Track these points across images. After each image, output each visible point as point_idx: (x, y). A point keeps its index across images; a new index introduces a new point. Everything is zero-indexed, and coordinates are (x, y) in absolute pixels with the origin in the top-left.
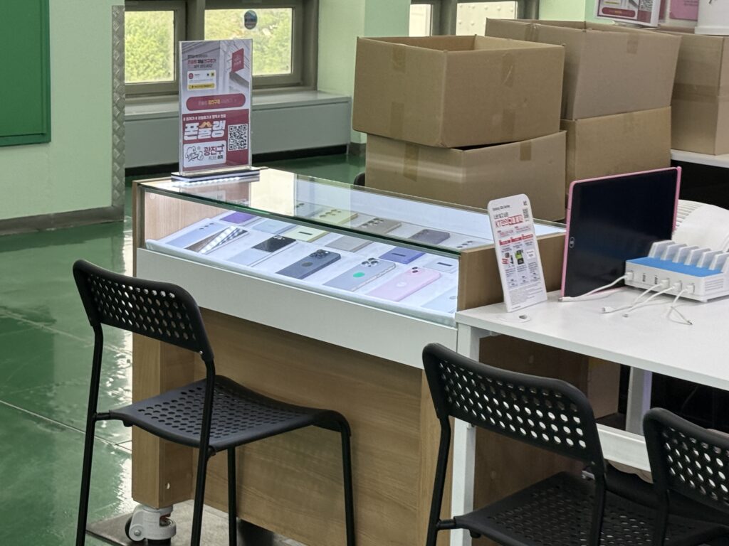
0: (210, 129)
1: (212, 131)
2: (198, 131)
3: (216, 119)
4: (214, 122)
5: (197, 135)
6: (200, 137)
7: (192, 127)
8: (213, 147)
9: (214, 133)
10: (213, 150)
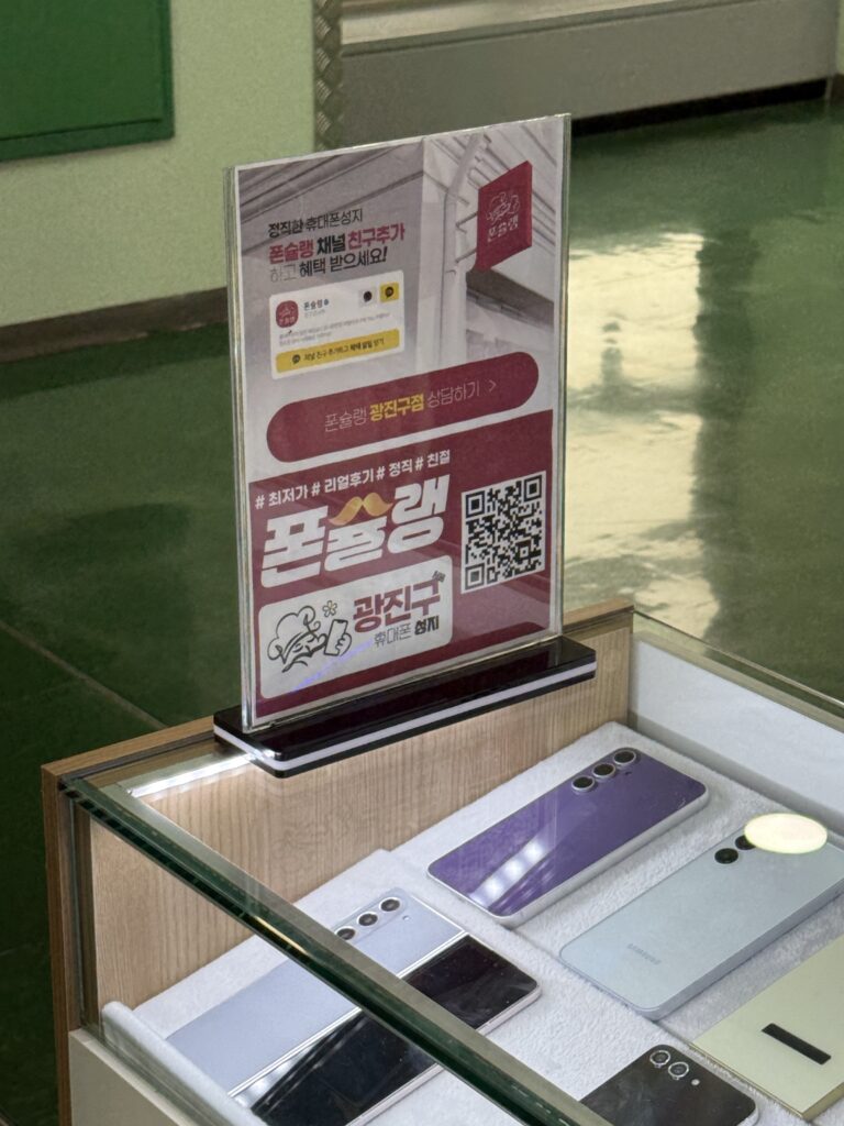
0: (383, 521)
1: (389, 528)
2: (325, 540)
3: (404, 479)
4: (400, 492)
5: (321, 558)
6: (333, 564)
7: (297, 529)
8: (392, 595)
9: (396, 534)
10: (394, 602)
